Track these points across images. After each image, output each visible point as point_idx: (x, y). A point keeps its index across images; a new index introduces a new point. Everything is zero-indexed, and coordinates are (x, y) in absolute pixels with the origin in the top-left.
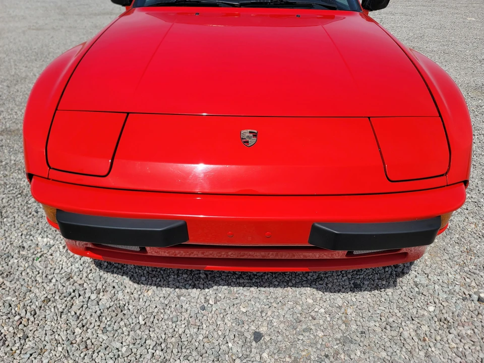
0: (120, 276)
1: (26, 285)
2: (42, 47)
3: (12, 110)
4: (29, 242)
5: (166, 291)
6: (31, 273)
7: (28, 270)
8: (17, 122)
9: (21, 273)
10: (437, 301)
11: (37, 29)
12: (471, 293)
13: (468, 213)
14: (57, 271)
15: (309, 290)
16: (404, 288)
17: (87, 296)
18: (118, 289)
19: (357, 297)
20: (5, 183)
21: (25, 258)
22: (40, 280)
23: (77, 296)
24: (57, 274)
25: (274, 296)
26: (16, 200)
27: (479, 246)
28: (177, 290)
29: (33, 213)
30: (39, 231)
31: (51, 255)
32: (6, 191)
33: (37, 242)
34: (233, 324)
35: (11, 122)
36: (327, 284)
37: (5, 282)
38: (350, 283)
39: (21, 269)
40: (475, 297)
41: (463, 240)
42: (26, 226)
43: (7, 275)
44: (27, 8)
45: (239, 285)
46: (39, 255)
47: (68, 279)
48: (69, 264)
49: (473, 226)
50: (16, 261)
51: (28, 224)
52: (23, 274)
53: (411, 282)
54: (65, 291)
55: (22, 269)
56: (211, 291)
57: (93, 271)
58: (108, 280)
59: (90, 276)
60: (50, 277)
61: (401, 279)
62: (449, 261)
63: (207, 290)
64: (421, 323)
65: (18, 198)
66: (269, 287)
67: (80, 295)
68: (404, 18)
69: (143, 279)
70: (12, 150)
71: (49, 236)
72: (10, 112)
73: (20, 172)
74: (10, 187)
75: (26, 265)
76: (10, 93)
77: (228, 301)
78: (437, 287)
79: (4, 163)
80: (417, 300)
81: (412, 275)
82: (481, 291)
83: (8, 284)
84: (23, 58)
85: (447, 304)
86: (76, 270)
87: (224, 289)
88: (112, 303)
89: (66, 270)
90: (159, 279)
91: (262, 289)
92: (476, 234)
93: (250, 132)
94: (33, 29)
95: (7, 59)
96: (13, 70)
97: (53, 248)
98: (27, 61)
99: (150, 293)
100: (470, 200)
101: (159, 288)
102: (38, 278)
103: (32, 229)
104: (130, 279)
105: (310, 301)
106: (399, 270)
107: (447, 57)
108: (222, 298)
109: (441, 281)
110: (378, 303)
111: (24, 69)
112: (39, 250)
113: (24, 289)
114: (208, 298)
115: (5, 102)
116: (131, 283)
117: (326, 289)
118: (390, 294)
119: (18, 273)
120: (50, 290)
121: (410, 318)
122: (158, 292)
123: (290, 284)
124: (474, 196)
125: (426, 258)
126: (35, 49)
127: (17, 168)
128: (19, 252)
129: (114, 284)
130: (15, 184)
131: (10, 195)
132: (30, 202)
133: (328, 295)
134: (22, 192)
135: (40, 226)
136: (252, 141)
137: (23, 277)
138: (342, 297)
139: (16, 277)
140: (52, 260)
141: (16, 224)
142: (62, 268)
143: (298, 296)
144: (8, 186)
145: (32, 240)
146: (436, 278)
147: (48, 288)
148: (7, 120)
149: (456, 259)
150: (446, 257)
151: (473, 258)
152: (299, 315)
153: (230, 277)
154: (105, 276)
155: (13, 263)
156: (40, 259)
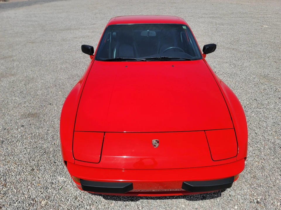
0: (98, 196)
1: (57, 203)
2: (38, 57)
3: (30, 100)
4: (55, 180)
5: (120, 203)
6: (59, 197)
7: (57, 195)
8: (34, 108)
9: (54, 197)
10: (239, 204)
11: (33, 43)
12: (254, 199)
13: (255, 156)
14: (70, 195)
15: (183, 200)
16: (225, 198)
17: (85, 207)
18: (99, 203)
19: (204, 203)
20: (36, 147)
21: (54, 189)
22: (64, 200)
23: (81, 207)
25: (167, 204)
26: (44, 156)
27: (259, 174)
28: (125, 202)
29: (53, 163)
30: (58, 174)
32: (38, 152)
33: (58, 180)
35: (31, 108)
36: (191, 197)
37: (48, 202)
38: (201, 196)
39: (54, 195)
40: (255, 201)
41: (252, 171)
42: (51, 171)
43: (48, 198)
44: (23, 26)
45: (152, 199)
46: (61, 187)
47: (76, 199)
48: (75, 191)
49: (257, 163)
50: (51, 190)
51: (52, 170)
52: (55, 197)
53: (228, 194)
54: (75, 205)
56: (139, 203)
58: (94, 199)
59: (85, 197)
60: (68, 198)
61: (223, 193)
62: (245, 182)
63: (138, 202)
65: (44, 155)
66: (165, 199)
67: (82, 207)
69: (109, 197)
70: (36, 126)
71: (63, 176)
72: (30, 102)
73: (42, 139)
74: (39, 149)
75: (56, 193)
76: (27, 89)
77: (147, 207)
78: (239, 196)
79: (33, 134)
80: (230, 204)
81: (228, 191)
82: (258, 197)
83: (49, 202)
84: (29, 64)
85: (243, 205)
86: (79, 194)
87: (145, 201)
89: (74, 194)
90: (116, 197)
91: (162, 200)
92: (258, 167)
93: (156, 141)
94: (30, 43)
95: (20, 65)
96: (25, 73)
97: (66, 183)
98: (31, 66)
99: (113, 205)
101: (117, 201)
102: (62, 199)
104: (103, 198)
108: (145, 206)
109: (241, 193)
110: (213, 206)
111: (31, 72)
112: (60, 184)
113: (57, 205)
114: (139, 206)
115: (26, 96)
116: (104, 200)
117: (190, 200)
118: (218, 201)
119: (53, 197)
120: (69, 205)
122: (116, 204)
123: (174, 198)
124: (258, 146)
126: (34, 58)
127: (40, 137)
129: (97, 201)
130: (41, 147)
131: (40, 154)
132: (50, 157)
133: (191, 202)
134: (45, 151)
135: (58, 170)
136: (157, 145)
137: (56, 199)
138: (197, 203)
139: (52, 199)
141: (46, 170)
142: (72, 193)
143: (178, 203)
144: (38, 148)
145: (56, 179)
146: (239, 192)
147: (68, 204)
148: (29, 107)
149: (248, 181)
150: (244, 180)
151: (256, 180)
154: (92, 197)
155: (50, 192)
156: (62, 189)
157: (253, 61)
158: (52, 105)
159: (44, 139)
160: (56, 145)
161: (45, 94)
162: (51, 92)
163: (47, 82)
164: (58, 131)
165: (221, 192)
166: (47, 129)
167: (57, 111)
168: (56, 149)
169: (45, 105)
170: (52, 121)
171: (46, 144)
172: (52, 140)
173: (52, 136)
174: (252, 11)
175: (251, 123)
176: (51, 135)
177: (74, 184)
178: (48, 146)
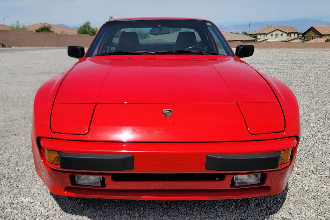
0: (81, 216)
4: (16, 201)
6: (21, 216)
7: (19, 214)
9: (15, 216)
13: (322, 183)
14: (39, 214)
21: (16, 209)
24: (39, 216)
27: (329, 200)
29: (15, 187)
30: (22, 195)
31: (33, 207)
33: (22, 201)
41: (317, 196)
42: (12, 193)
43: (5, 218)
46: (25, 207)
47: (47, 218)
48: (46, 211)
49: (325, 189)
50: (9, 210)
51: (13, 192)
52: (16, 216)
53: (280, 217)
55: (15, 214)
57: (62, 214)
58: (73, 219)
59: (61, 217)
60: (35, 217)
61: (273, 215)
62: (307, 207)
65: (3, 179)
68: (277, 71)
69: (97, 218)
71: (29, 197)
75: (17, 212)
81: (281, 214)
86: (51, 214)
89: (45, 214)
90: (108, 218)
92: (327, 193)
93: (168, 110)
97: (33, 204)
100: (323, 176)
102: (26, 218)
103: (17, 194)
104: (88, 218)
106: (272, 211)
107: (310, 95)
109: (301, 217)
112: (24, 205)
119: (12, 216)
125: (291, 206)
128: (11, 206)
132: (11, 181)
134: (5, 176)
135: (22, 193)
139: (12, 218)
140: (34, 209)
141: (5, 193)
142: (42, 213)
145: (18, 200)
146: (297, 216)
149: (312, 206)
150: (305, 205)
151: (324, 206)
153: (155, 216)
154: (72, 216)
155: (8, 211)
156: (26, 209)
157: (314, 100)
158: (19, 136)
159: (4, 165)
160: (21, 170)
161: (10, 126)
162: (18, 124)
163: (13, 115)
164: (24, 157)
165: (270, 215)
166: (9, 156)
167: (24, 140)
168: (20, 175)
169: (7, 135)
170: (16, 149)
171: (7, 170)
172: (15, 166)
173: (15, 163)
174: (310, 58)
175: (314, 152)
176: (14, 161)
177: (44, 205)
178: (8, 171)
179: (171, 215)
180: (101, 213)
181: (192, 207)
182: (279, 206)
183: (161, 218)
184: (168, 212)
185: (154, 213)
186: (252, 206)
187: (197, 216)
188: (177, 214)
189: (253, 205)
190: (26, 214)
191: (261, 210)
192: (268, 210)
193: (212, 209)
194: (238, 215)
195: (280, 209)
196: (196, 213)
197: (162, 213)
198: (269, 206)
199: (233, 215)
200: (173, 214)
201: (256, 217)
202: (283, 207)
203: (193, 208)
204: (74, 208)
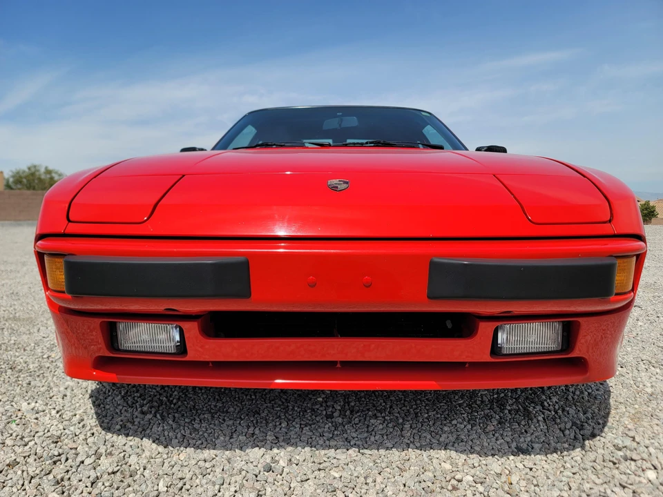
0: (137, 439)
5: (210, 453)
10: (658, 465)
14: (40, 434)
15: (443, 453)
16: (600, 451)
17: (79, 460)
18: (131, 453)
22: (10, 443)
23: (63, 460)
24: (40, 436)
25: (386, 461)
28: (227, 452)
30: (27, 398)
31: (36, 419)
33: (19, 408)
34: (318, 491)
36: (472, 447)
38: (510, 447)
45: (330, 447)
47: (54, 442)
48: (62, 427)
53: (609, 445)
54: (45, 455)
56: (282, 453)
57: (96, 434)
58: (117, 444)
59: (89, 439)
60: (27, 440)
61: (591, 441)
63: (275, 451)
64: (639, 491)
66: (378, 449)
69: (175, 442)
71: (40, 401)
77: (310, 465)
81: (608, 438)
88: (119, 467)
89: (55, 433)
91: (367, 451)
93: (340, 181)
101: (199, 450)
102: (8, 441)
103: (17, 396)
104: (154, 442)
105: (447, 466)
106: (586, 432)
108: (301, 460)
110: (562, 470)
112: (20, 415)
114: (277, 458)
116: (154, 446)
117: (472, 452)
118: (578, 458)
120: (22, 453)
121: (618, 485)
122: (195, 455)
123: (412, 447)
125: (627, 422)
129: (126, 448)
132: (23, 376)
133: (474, 459)
134: (15, 368)
135: (29, 394)
136: (343, 186)
138: (499, 463)
140: (36, 423)
142: (48, 432)
143: (426, 460)
147: (19, 451)
152: (430, 484)
153: (314, 439)
154: (115, 438)
156: (17, 421)
179: (350, 438)
180: (188, 432)
181: (401, 421)
182: (601, 422)
183: (327, 442)
184: (344, 431)
185: (311, 433)
186: (538, 421)
187: (412, 439)
188: (366, 435)
189: (540, 418)
190: (11, 432)
191: (562, 431)
192: (577, 431)
193: (445, 425)
194: (508, 439)
195: (603, 428)
196: (409, 434)
197: (329, 433)
198: (578, 422)
199: (497, 440)
200: (354, 435)
201: (553, 444)
202: (609, 424)
203: (403, 424)
204: (128, 421)
